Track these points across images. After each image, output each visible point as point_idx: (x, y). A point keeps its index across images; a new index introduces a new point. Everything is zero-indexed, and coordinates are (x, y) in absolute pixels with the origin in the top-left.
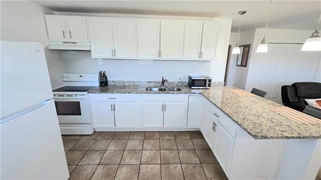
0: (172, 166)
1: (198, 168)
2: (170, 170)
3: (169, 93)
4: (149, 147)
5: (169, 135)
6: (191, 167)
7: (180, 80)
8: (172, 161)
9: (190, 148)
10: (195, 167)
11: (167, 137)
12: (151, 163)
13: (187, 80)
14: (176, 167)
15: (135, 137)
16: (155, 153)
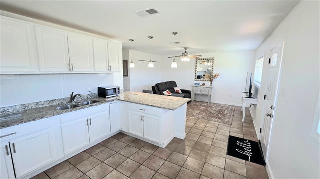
0: (125, 164)
1: (141, 153)
2: (126, 166)
3: (92, 106)
4: (89, 167)
5: (98, 148)
6: (136, 155)
7: (90, 93)
8: (121, 160)
9: (124, 146)
10: (138, 153)
11: (98, 151)
12: (106, 174)
13: (96, 92)
14: (128, 162)
15: (59, 172)
16: (101, 167)
